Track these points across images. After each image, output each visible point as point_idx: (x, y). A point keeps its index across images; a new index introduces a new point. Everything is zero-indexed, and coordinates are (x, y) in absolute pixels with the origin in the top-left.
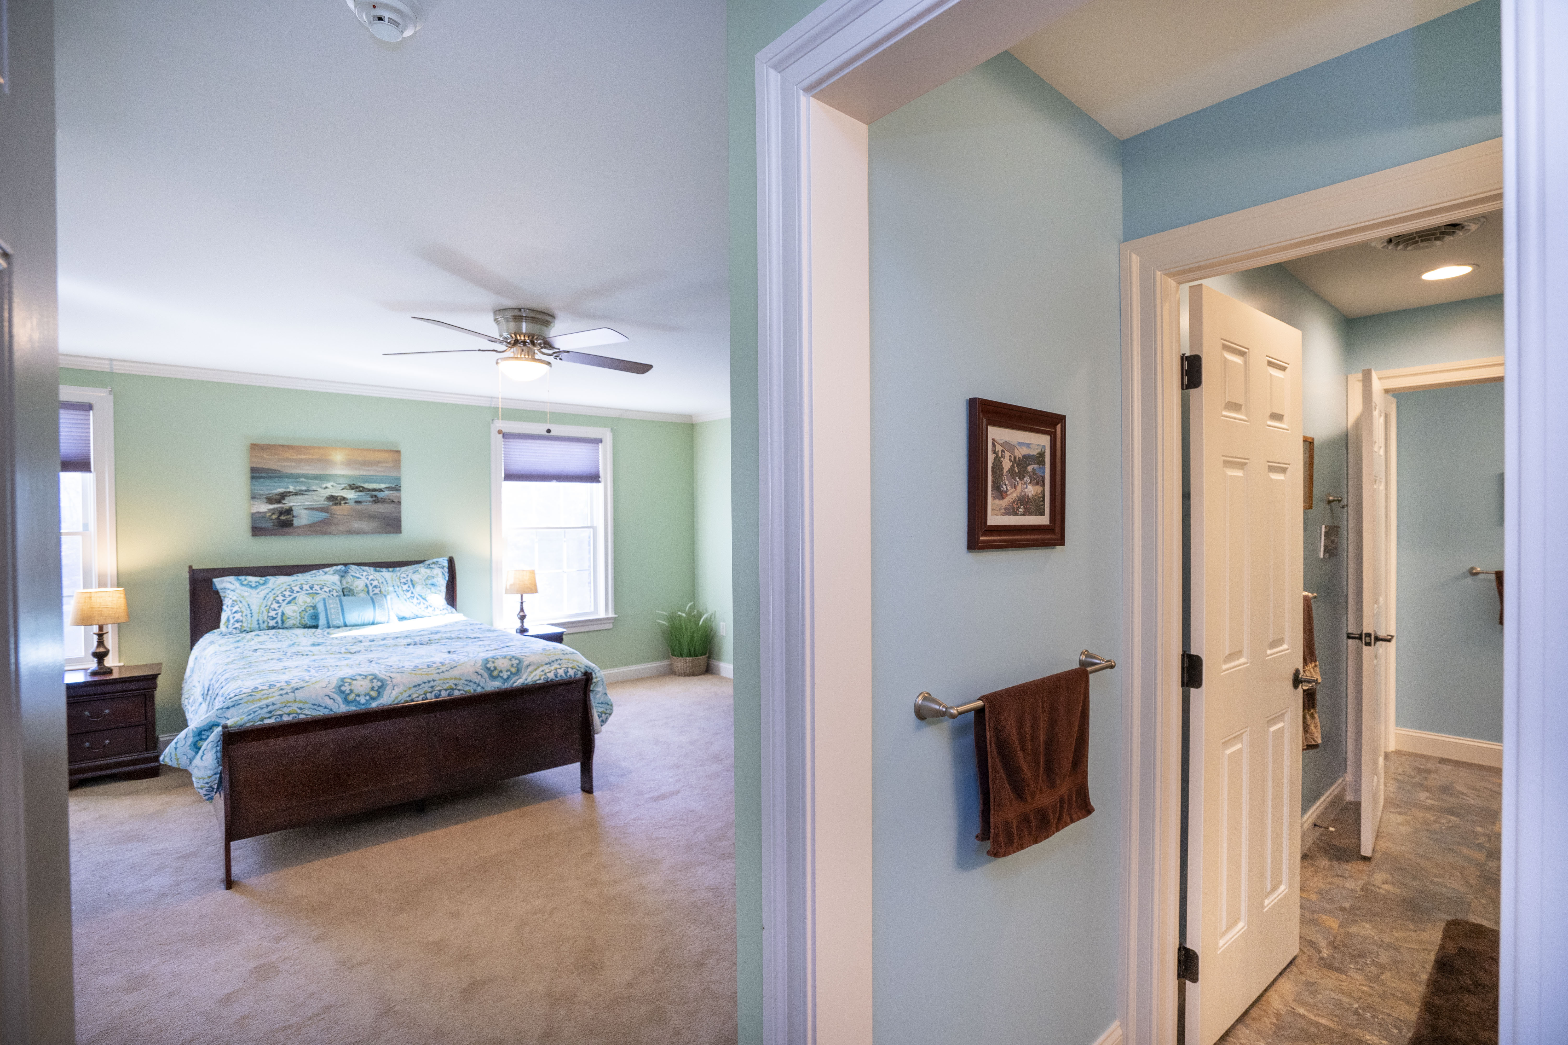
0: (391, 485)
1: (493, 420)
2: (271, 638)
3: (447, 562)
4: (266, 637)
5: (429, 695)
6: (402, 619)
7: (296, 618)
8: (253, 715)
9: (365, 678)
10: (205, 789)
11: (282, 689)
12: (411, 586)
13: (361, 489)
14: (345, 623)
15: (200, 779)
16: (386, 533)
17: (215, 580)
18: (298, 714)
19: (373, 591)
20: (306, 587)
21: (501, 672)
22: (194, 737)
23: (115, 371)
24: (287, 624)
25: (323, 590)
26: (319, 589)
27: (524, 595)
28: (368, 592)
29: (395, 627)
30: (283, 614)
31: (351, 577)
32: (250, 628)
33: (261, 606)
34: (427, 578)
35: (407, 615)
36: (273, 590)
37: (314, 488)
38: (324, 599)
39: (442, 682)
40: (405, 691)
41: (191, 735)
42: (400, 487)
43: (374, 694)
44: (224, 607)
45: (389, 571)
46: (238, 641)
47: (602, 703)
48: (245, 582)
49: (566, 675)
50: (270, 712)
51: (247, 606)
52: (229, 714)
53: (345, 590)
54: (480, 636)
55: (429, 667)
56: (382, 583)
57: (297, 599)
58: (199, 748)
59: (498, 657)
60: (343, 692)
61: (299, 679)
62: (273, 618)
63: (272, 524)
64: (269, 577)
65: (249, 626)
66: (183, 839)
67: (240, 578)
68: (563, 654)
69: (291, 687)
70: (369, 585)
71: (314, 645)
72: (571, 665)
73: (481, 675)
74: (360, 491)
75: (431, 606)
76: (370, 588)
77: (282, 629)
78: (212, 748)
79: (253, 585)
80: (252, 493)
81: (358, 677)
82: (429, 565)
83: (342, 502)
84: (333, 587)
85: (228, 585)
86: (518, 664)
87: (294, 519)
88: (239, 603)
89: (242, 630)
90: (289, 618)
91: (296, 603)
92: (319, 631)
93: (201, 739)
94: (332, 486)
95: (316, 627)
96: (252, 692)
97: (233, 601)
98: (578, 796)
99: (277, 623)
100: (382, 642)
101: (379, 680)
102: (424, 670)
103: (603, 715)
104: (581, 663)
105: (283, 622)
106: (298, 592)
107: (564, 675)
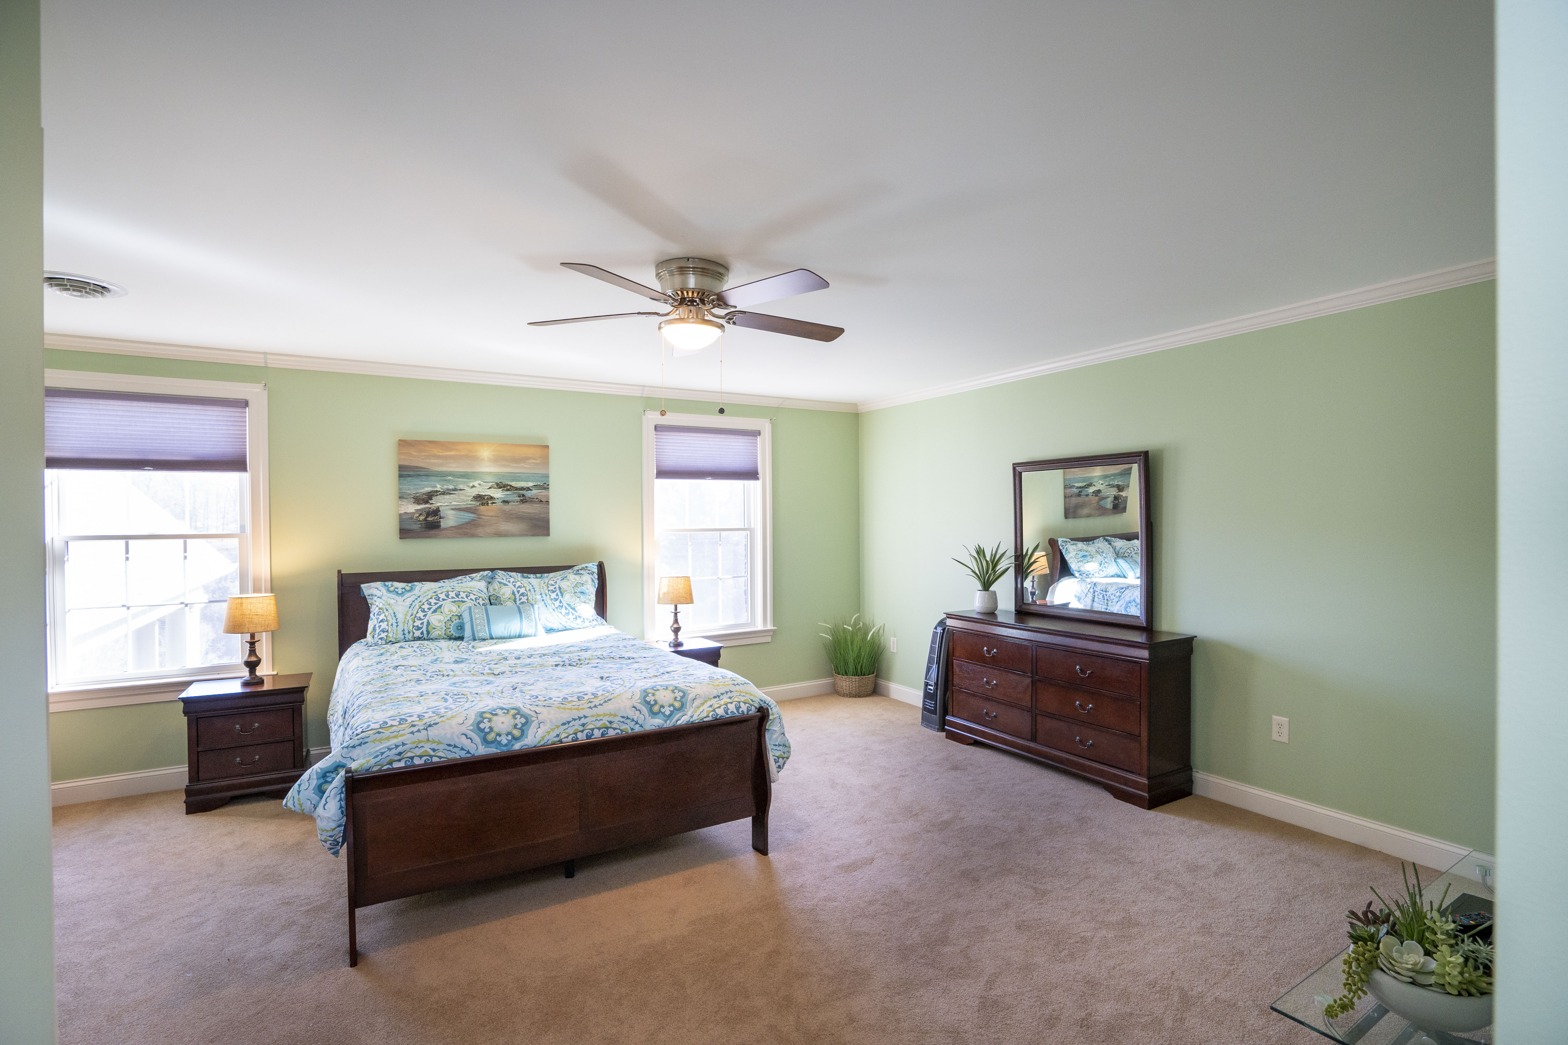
0: (539, 483)
1: (644, 411)
2: (414, 651)
3: (596, 567)
4: (410, 649)
5: (579, 735)
6: (550, 631)
7: (442, 628)
8: (380, 757)
9: (507, 713)
10: (329, 842)
11: (413, 726)
12: (559, 594)
13: (509, 487)
14: (491, 634)
15: (323, 831)
16: (533, 536)
17: (362, 586)
18: (431, 756)
19: (520, 599)
20: (452, 594)
21: (662, 706)
22: (318, 779)
23: (269, 366)
24: (433, 636)
25: (469, 598)
26: (465, 597)
27: (679, 606)
28: (515, 601)
29: (542, 641)
30: (428, 623)
31: (498, 583)
32: (396, 639)
33: (406, 615)
34: (576, 586)
35: (555, 627)
36: (419, 597)
37: (461, 487)
38: (470, 608)
39: (594, 719)
40: (553, 730)
41: (315, 777)
42: (548, 485)
43: (517, 733)
44: (371, 615)
45: (537, 578)
46: (382, 654)
47: (779, 745)
48: (392, 589)
49: (738, 712)
50: (400, 754)
51: (393, 615)
52: (355, 753)
53: (491, 598)
54: (635, 655)
55: (579, 700)
56: (530, 590)
57: (442, 608)
58: (324, 792)
59: (659, 687)
60: (482, 730)
61: (433, 713)
62: (419, 628)
63: (420, 526)
64: (415, 583)
65: (395, 636)
66: (316, 883)
67: (387, 583)
68: (734, 684)
69: (423, 722)
70: (516, 593)
71: (456, 662)
72: (743, 699)
73: (639, 710)
74: (508, 490)
75: (580, 617)
76: (517, 596)
77: (427, 640)
78: (336, 795)
79: (400, 592)
80: (400, 493)
81: (499, 712)
82: (578, 570)
83: (490, 502)
84: (480, 595)
85: (375, 592)
86: (682, 697)
87: (441, 520)
88: (385, 611)
89: (388, 641)
90: (434, 628)
91: (441, 612)
92: (464, 644)
93: (326, 782)
94: (480, 485)
95: (461, 638)
96: (381, 728)
97: (380, 609)
98: (750, 858)
99: (422, 633)
100: (528, 661)
101: (522, 716)
102: (574, 703)
103: (781, 760)
104: (755, 697)
105: (428, 633)
106: (444, 600)
107: (735, 711)
